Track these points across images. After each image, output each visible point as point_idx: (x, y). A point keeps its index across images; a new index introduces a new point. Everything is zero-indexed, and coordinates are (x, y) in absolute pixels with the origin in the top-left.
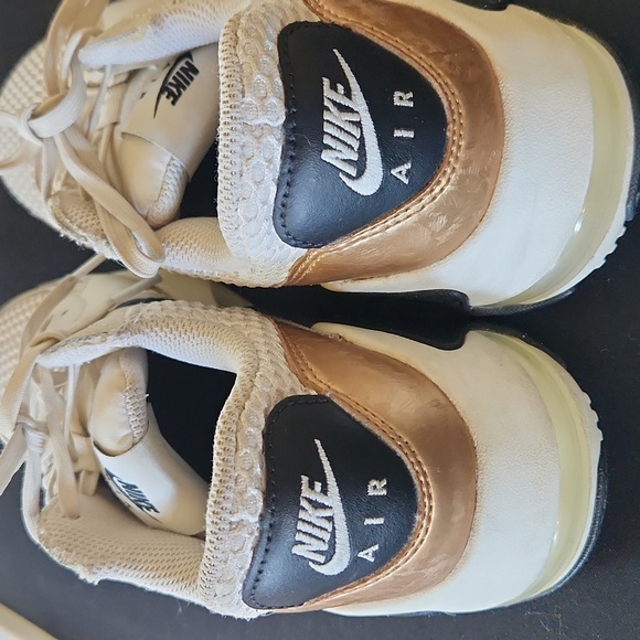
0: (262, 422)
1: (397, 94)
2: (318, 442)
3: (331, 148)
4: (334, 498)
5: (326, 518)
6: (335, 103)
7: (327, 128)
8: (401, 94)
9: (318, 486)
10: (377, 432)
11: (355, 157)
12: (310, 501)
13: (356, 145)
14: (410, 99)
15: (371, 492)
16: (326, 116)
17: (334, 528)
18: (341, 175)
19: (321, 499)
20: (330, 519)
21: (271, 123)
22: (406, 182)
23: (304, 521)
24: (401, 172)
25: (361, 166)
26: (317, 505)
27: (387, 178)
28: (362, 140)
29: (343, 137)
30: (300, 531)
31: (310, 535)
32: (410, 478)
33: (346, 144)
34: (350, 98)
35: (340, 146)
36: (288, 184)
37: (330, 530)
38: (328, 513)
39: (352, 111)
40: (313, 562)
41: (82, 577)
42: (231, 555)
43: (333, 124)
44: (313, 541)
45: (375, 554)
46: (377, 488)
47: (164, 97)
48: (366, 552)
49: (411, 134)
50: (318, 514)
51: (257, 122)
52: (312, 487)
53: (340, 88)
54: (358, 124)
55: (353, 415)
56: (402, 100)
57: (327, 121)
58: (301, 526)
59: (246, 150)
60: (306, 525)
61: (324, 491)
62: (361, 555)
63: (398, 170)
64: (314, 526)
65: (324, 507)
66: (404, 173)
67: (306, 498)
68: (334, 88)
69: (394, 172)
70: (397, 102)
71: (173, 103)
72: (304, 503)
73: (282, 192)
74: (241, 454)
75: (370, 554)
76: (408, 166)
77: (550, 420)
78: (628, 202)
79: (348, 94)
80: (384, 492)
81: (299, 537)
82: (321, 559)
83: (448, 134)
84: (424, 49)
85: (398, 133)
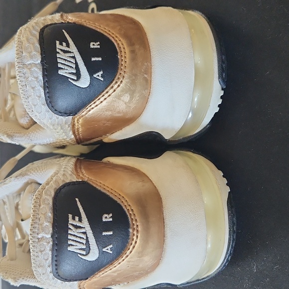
0: (53, 194)
1: (92, 43)
2: (77, 199)
3: (62, 69)
4: (85, 223)
5: (83, 233)
6: (61, 50)
7: (59, 60)
8: (94, 43)
9: (77, 218)
10: (108, 193)
11: (74, 71)
12: (73, 225)
13: (74, 66)
14: (98, 45)
15: (104, 220)
16: (58, 56)
17: (87, 238)
18: (69, 80)
19: (79, 224)
20: (85, 233)
21: (35, 62)
22: (102, 79)
23: (71, 234)
25: (78, 75)
26: (77, 227)
28: (76, 64)
29: (67, 63)
30: (70, 239)
31: (75, 241)
32: (125, 212)
33: (69, 66)
34: (69, 47)
35: (66, 67)
37: (85, 238)
38: (83, 230)
39: (70, 52)
40: (80, 254)
41: (12, 284)
42: (40, 253)
43: (62, 59)
44: (78, 244)
45: (111, 249)
46: (107, 218)
48: (107, 248)
49: (100, 59)
50: (77, 231)
51: (29, 63)
52: (74, 219)
53: (64, 44)
54: (74, 57)
55: (97, 187)
56: (94, 45)
57: (59, 58)
58: (70, 237)
59: (26, 75)
60: (73, 236)
61: (80, 220)
62: (104, 250)
63: (97, 75)
64: (77, 236)
65: (80, 227)
66: (100, 76)
67: (71, 224)
68: (61, 44)
69: (95, 76)
70: (92, 46)
72: (70, 226)
73: (47, 91)
74: (41, 207)
75: (109, 249)
76: (101, 73)
77: (198, 182)
78: (219, 78)
79: (68, 46)
80: (111, 220)
81: (70, 242)
82: (84, 253)
83: (119, 57)
84: (107, 25)
85: (93, 59)
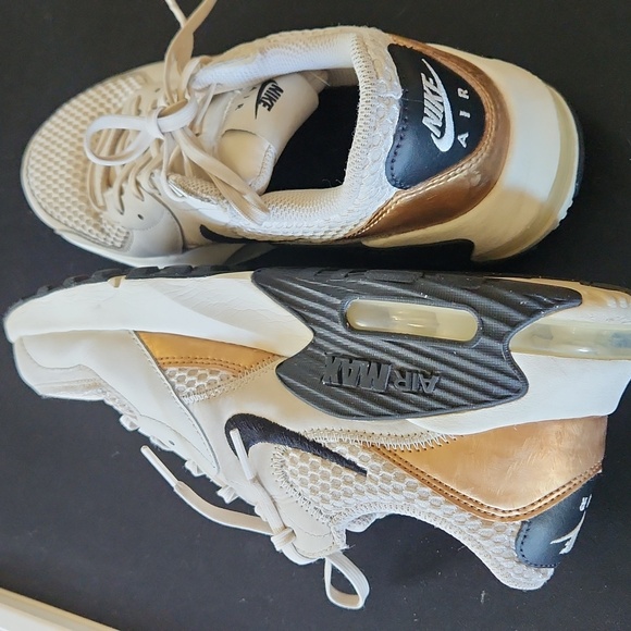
1: (460, 90)
3: (428, 116)
6: (429, 89)
7: (426, 103)
8: (462, 90)
11: (440, 125)
13: (441, 117)
14: (467, 94)
16: (425, 96)
18: (432, 135)
21: (394, 97)
22: (465, 146)
24: (463, 138)
27: (456, 142)
28: (444, 114)
33: (436, 115)
34: (437, 87)
35: (433, 116)
36: (401, 138)
39: (438, 95)
43: (430, 102)
47: (261, 106)
49: (468, 115)
51: (388, 95)
53: (431, 80)
54: (442, 104)
56: (462, 93)
57: (426, 99)
59: (380, 112)
63: (461, 137)
66: (464, 140)
69: (459, 138)
70: (460, 95)
71: (269, 109)
73: (396, 144)
76: (466, 135)
79: (435, 84)
85: (462, 113)
